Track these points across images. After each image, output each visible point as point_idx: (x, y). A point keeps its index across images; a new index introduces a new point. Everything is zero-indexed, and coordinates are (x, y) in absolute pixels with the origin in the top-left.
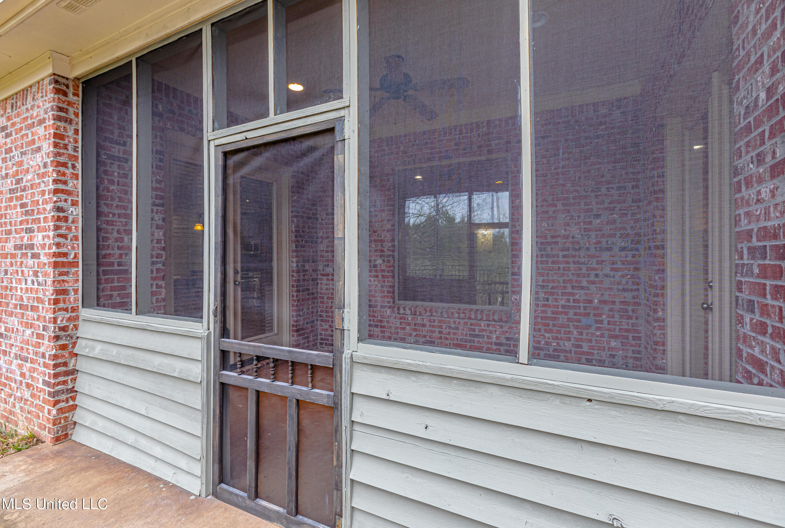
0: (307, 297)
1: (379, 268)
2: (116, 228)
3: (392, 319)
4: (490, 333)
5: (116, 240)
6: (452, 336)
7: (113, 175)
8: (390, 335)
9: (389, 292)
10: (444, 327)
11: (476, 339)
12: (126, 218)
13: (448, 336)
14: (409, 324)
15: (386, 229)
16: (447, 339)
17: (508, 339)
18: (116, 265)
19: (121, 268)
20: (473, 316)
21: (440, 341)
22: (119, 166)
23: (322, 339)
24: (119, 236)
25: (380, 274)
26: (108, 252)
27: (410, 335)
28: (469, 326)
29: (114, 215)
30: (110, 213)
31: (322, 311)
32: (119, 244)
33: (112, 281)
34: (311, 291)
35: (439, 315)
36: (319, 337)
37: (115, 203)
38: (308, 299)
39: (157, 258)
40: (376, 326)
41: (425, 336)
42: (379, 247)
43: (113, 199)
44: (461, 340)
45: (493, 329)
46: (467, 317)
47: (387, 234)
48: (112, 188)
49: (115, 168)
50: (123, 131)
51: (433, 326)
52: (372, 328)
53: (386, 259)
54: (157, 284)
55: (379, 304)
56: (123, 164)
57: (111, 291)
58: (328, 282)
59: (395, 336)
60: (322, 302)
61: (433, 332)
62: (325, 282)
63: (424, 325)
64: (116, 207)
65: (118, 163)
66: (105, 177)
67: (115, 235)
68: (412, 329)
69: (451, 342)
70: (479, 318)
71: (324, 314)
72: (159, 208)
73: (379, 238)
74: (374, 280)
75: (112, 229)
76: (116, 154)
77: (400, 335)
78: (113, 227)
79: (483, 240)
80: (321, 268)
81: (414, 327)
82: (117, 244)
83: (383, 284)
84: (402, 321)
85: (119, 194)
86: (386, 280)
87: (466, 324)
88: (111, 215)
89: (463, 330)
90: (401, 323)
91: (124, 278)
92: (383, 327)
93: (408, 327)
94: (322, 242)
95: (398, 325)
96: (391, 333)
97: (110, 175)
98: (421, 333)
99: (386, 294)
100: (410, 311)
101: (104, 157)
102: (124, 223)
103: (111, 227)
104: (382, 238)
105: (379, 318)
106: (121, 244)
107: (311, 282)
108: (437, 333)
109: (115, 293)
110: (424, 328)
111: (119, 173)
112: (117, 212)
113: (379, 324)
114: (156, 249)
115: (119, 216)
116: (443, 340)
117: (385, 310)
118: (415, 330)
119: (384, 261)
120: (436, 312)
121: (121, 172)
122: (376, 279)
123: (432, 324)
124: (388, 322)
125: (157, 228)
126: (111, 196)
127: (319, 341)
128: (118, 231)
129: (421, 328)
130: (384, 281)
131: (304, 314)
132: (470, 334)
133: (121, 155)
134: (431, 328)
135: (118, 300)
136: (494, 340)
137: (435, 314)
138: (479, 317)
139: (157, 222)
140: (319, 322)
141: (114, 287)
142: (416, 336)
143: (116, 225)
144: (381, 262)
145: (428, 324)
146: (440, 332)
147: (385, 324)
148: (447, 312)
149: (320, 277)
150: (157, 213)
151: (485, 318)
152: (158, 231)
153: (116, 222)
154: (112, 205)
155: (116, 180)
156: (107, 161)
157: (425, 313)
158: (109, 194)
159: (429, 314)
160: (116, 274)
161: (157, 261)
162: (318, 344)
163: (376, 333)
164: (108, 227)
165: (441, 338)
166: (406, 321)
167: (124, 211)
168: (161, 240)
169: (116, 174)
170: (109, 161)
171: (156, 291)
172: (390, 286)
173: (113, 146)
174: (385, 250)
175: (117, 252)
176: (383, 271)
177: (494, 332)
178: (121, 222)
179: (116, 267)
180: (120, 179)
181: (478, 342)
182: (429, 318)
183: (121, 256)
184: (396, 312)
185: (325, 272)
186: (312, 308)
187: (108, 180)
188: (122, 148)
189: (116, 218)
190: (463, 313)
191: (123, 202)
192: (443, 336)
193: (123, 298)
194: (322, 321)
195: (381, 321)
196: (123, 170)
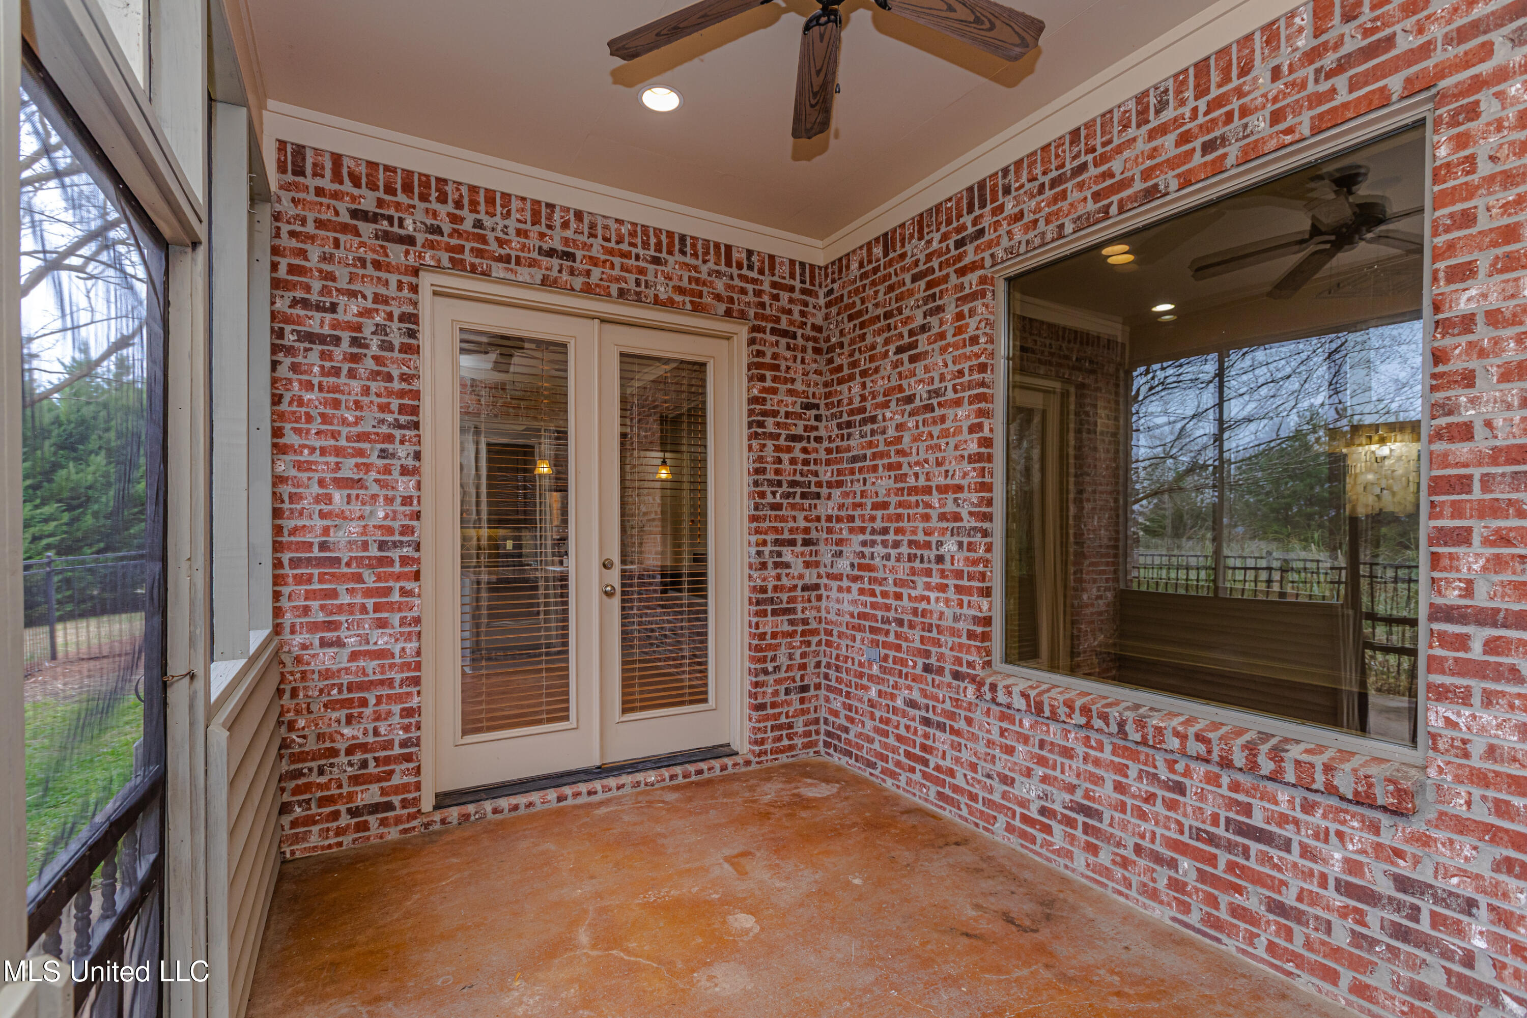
0: (786, 628)
1: (947, 566)
2: (316, 476)
3: (978, 715)
4: (1316, 837)
5: (317, 500)
6: (1159, 808)
7: (309, 372)
8: (974, 760)
9: (971, 635)
10: (1133, 772)
11: (1255, 847)
12: (337, 456)
13: (1145, 807)
14: (1025, 740)
15: (966, 454)
16: (1143, 816)
17: (1403, 883)
18: (316, 548)
19: (328, 554)
20: (1239, 759)
21: (1117, 815)
22: (322, 353)
23: (828, 734)
24: (321, 491)
25: (951, 582)
26: (300, 523)
27: (1028, 773)
28: (1224, 791)
29: (313, 450)
30: (304, 446)
31: (828, 666)
32: (323, 507)
33: (309, 581)
34: (800, 615)
35: (1114, 728)
36: (823, 727)
37: (314, 427)
38: (792, 635)
39: (402, 534)
40: (941, 727)
41: (1071, 789)
42: (950, 507)
43: (309, 418)
44: (1198, 834)
45: (1333, 827)
46: (1215, 757)
47: (968, 468)
48: (307, 396)
49: (314, 357)
50: (330, 283)
51: (1097, 762)
52: (931, 731)
53: (966, 540)
54: (401, 588)
55: (948, 667)
56: (331, 348)
57: (306, 599)
58: (841, 595)
59: (989, 766)
60: (829, 644)
61: (1098, 780)
62: (834, 594)
63: (1067, 753)
64: (317, 433)
65: (320, 347)
66: (295, 376)
67: (316, 489)
68: (1033, 756)
69: (1159, 831)
70: (1265, 771)
71: (833, 674)
72: (407, 432)
73: (949, 481)
74: (937, 599)
75: (309, 479)
76: (317, 330)
77: (999, 767)
78: (311, 474)
79: (1370, 477)
80: (827, 558)
81: (1036, 750)
82: (318, 507)
83: (958, 611)
84: (1005, 725)
85: (322, 409)
86: (966, 599)
87: (1213, 779)
88: (306, 451)
89: (1202, 797)
90: (1002, 732)
91: (333, 575)
92: (958, 733)
93: (1020, 748)
94: (829, 497)
95: (995, 736)
96: (975, 754)
97: (305, 372)
98: (1057, 773)
99: (964, 640)
100: (1023, 702)
101: (292, 338)
102: (333, 466)
103: (306, 475)
104: (957, 481)
105: (948, 706)
106: (326, 508)
107: (799, 593)
108: (1109, 786)
109: (315, 604)
110: (1067, 762)
111: (322, 367)
112: (317, 444)
113: (948, 722)
114: (400, 516)
115: (323, 451)
116: (1128, 817)
117: (962, 685)
118: (1042, 761)
119: (960, 544)
120: (1104, 717)
121: (328, 364)
122: (941, 595)
123: (1092, 753)
124: (969, 721)
125: (402, 474)
126: (307, 414)
127: (822, 737)
128: (321, 483)
129: (1059, 760)
130: (961, 605)
131: (777, 669)
132: (1228, 820)
133: (326, 330)
134: (1090, 768)
135: (321, 617)
136: (1336, 869)
137: (1098, 723)
138: (1267, 766)
139: (403, 461)
140: (823, 692)
141: (314, 591)
142: (1045, 779)
143: (316, 471)
144: (954, 548)
145: (1080, 750)
146: (1119, 787)
147: (961, 725)
148: (1141, 724)
149: (825, 580)
150: (402, 442)
151: (1290, 777)
152: (405, 479)
153: (316, 463)
154: (308, 431)
155: (315, 381)
156: (297, 344)
157: (1069, 716)
158: (303, 410)
159: (1083, 721)
160: (317, 566)
161: (401, 542)
162: (821, 743)
163: (941, 747)
164: (300, 475)
165: (1122, 807)
166: (1016, 728)
167: (332, 442)
168: (411, 497)
169: (316, 369)
170: (302, 346)
171: (401, 603)
172: (977, 620)
173: (310, 313)
174: (965, 515)
175: (319, 523)
176: (959, 574)
177: (1333, 838)
178: (327, 463)
179: (316, 553)
180: (325, 379)
181: (1265, 859)
182: (1082, 733)
183: (326, 531)
184: (988, 696)
185: (835, 571)
186: (804, 655)
187: (300, 382)
188: (328, 317)
189: (316, 457)
190: (1199, 738)
191: (331, 424)
192: (1129, 802)
193: (332, 613)
194: (829, 688)
195: (952, 716)
196: (332, 360)
